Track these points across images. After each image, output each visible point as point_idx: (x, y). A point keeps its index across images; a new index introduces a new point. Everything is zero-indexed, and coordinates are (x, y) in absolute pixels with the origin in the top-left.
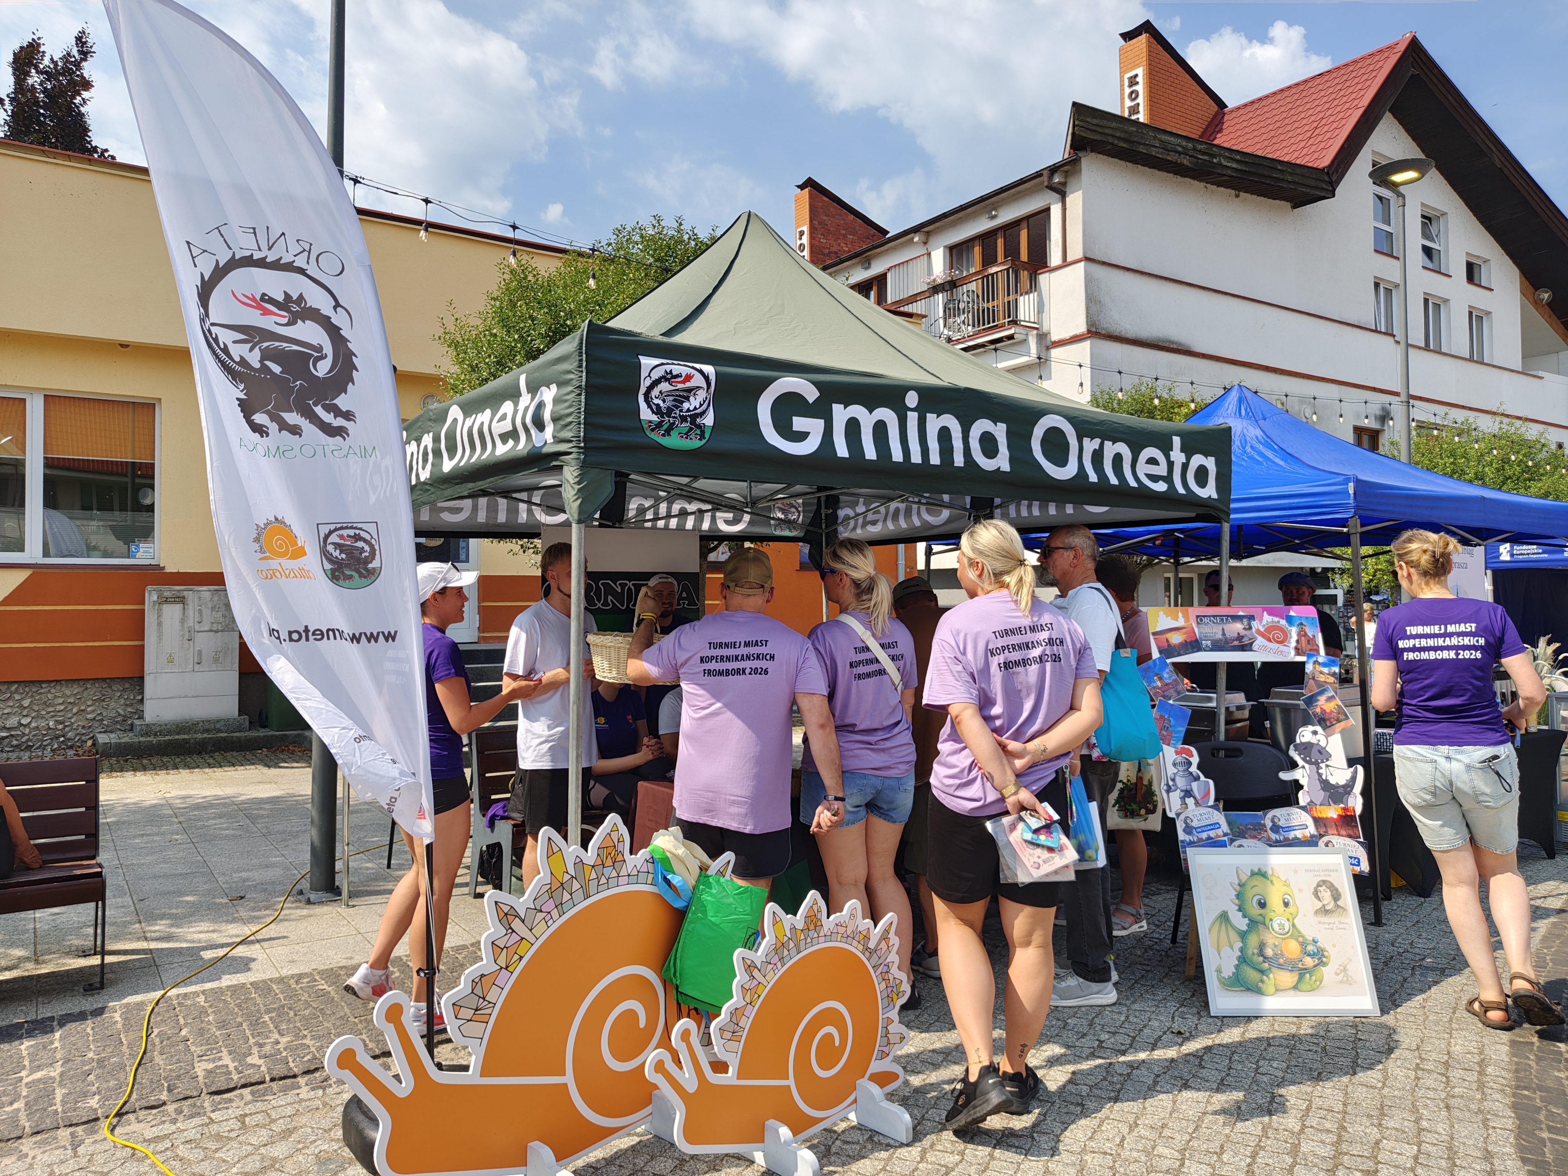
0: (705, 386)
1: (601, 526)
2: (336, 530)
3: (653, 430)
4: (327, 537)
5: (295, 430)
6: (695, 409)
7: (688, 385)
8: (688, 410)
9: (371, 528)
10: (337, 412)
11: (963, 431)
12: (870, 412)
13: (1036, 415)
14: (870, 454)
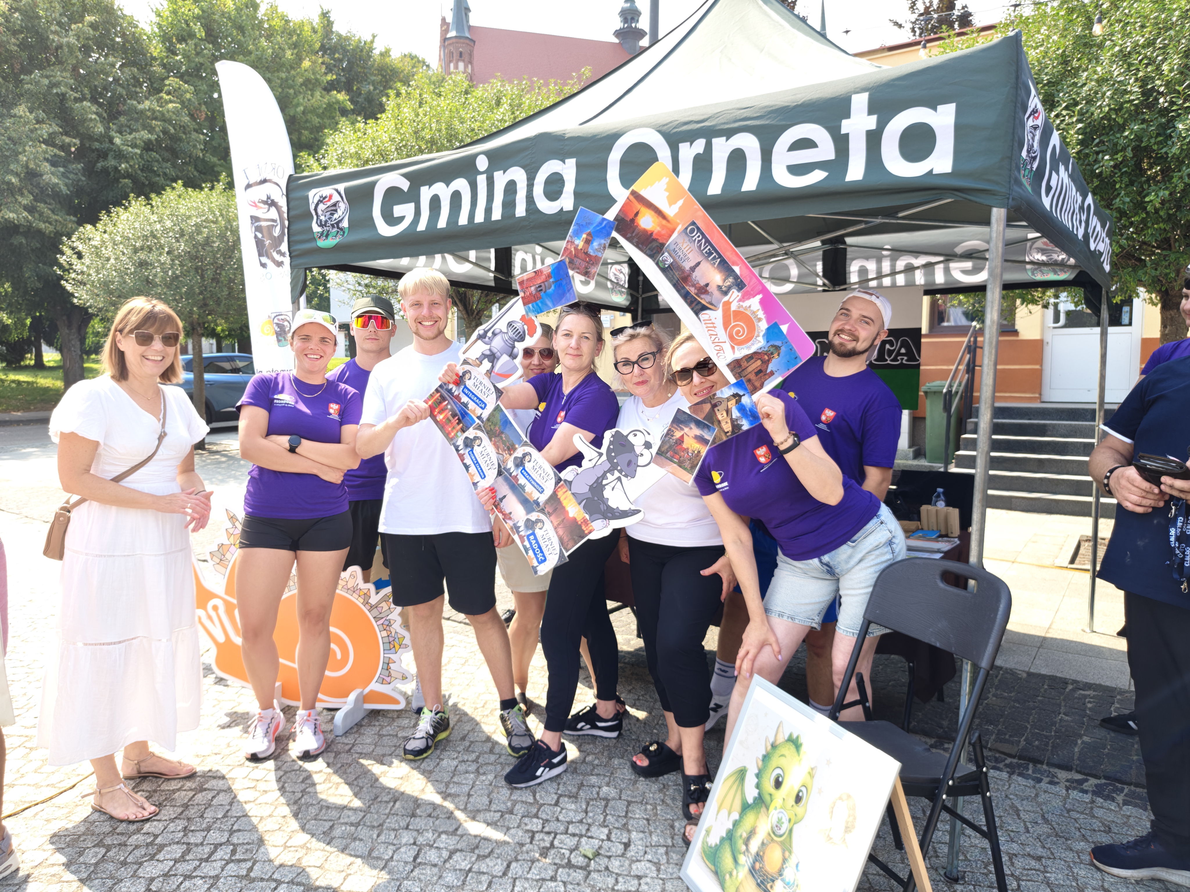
0: (340, 199)
1: (824, 291)
3: (319, 238)
9: (290, 315)
10: (281, 254)
11: (528, 179)
12: (448, 186)
13: (614, 137)
14: (442, 223)
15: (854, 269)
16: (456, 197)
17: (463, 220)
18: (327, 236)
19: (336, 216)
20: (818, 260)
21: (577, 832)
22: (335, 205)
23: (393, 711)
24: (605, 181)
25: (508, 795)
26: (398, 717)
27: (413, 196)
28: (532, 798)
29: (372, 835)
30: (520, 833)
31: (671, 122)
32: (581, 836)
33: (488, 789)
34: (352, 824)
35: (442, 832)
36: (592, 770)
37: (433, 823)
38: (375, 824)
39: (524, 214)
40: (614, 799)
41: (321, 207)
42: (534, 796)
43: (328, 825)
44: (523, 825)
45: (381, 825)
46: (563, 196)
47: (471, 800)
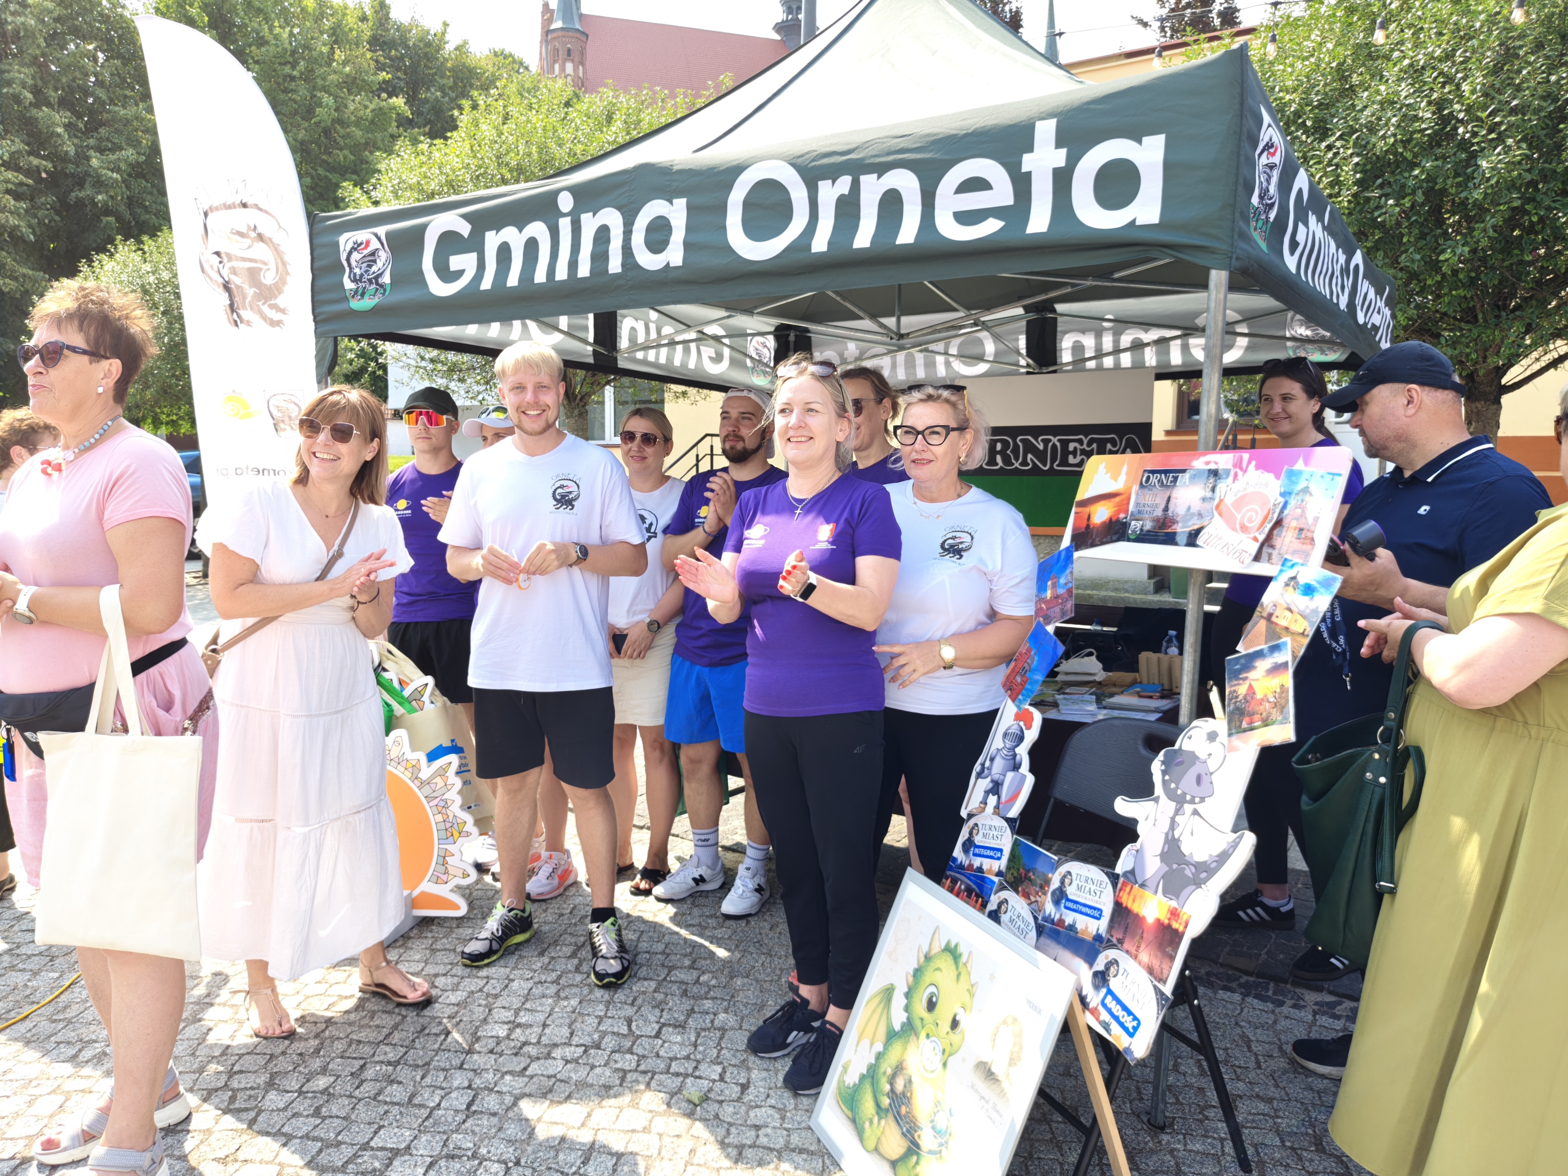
0: (380, 247)
1: (1028, 373)
3: (353, 297)
8: (373, 273)
11: (625, 225)
12: (520, 231)
13: (737, 170)
14: (513, 280)
15: (1066, 344)
16: (532, 245)
17: (540, 276)
18: (363, 295)
19: (374, 268)
20: (1020, 333)
21: (682, 1071)
22: (373, 254)
23: (452, 918)
24: (724, 228)
25: (595, 1025)
26: (458, 927)
27: (475, 244)
28: (626, 1028)
29: (414, 1077)
30: (608, 1073)
31: (808, 153)
32: (686, 1076)
33: (569, 1017)
34: (389, 1063)
35: (506, 1073)
36: (708, 992)
37: (496, 1061)
38: (420, 1062)
39: (619, 270)
40: (732, 1029)
41: (355, 256)
42: (629, 1026)
43: (357, 1064)
44: (612, 1064)
45: (427, 1064)
46: (669, 247)
47: (547, 1031)
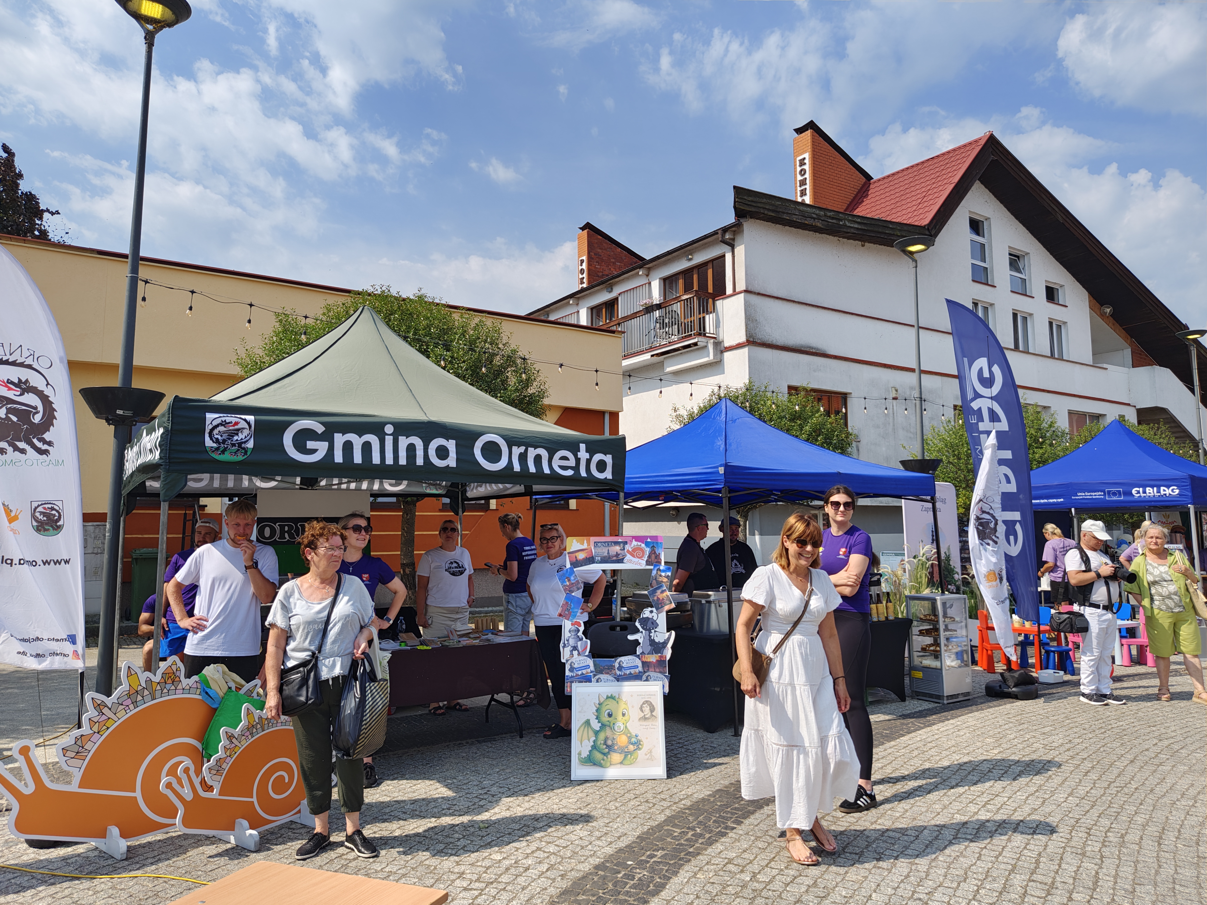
0: (247, 427)
1: (301, 489)
2: (42, 504)
3: (213, 451)
4: (36, 508)
5: (23, 451)
6: (242, 439)
7: (236, 427)
8: (237, 440)
9: (59, 504)
10: (45, 442)
11: (424, 445)
12: (359, 437)
13: (478, 434)
14: (356, 461)
16: (367, 445)
17: (375, 460)
18: (223, 451)
19: (237, 438)
22: (239, 429)
24: (474, 455)
39: (422, 464)
41: (221, 429)
46: (448, 458)
